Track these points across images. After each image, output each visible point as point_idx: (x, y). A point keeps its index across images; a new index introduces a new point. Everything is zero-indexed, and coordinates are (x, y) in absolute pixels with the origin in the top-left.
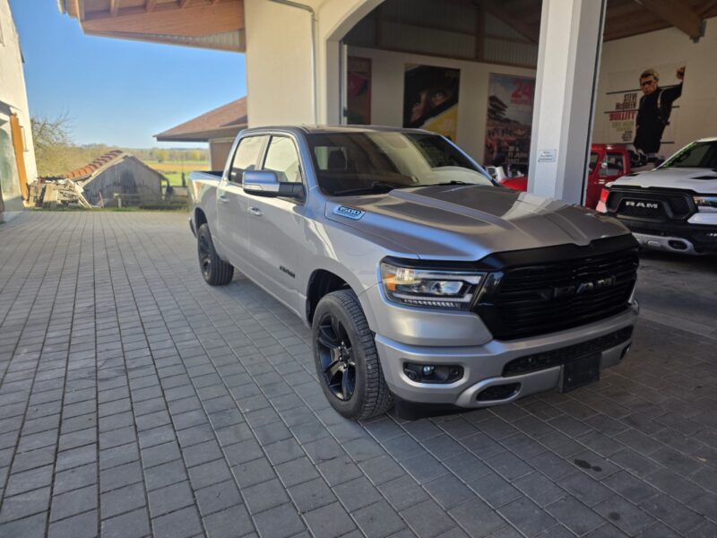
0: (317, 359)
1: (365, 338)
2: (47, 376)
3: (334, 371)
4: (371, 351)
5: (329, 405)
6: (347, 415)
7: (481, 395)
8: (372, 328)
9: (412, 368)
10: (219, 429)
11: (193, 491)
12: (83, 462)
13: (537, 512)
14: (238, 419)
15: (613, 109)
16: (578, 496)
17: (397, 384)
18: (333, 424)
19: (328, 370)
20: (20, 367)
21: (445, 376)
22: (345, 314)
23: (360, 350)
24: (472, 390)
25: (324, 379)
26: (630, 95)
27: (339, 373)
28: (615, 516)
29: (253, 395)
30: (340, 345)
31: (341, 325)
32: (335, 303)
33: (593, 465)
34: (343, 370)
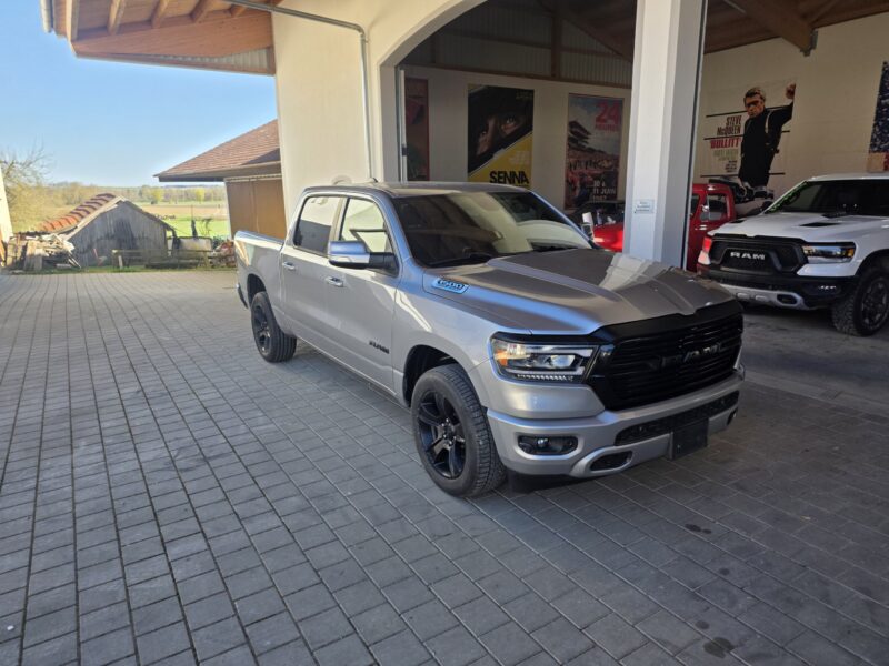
0: (417, 438)
1: (476, 415)
2: (121, 468)
3: (437, 449)
4: (481, 426)
5: (433, 484)
6: (456, 493)
7: (594, 465)
8: (483, 404)
9: (526, 442)
10: (325, 512)
11: (316, 571)
12: (195, 550)
13: (653, 572)
14: (342, 502)
15: (715, 135)
16: (690, 556)
17: (511, 459)
18: (441, 503)
19: (430, 449)
20: (86, 460)
21: (560, 447)
22: (451, 390)
23: (470, 426)
24: (585, 461)
25: (426, 458)
26: (733, 118)
27: (444, 451)
28: (725, 572)
29: (351, 478)
30: (444, 422)
31: (446, 401)
32: (441, 380)
33: (703, 528)
34: (449, 448)
